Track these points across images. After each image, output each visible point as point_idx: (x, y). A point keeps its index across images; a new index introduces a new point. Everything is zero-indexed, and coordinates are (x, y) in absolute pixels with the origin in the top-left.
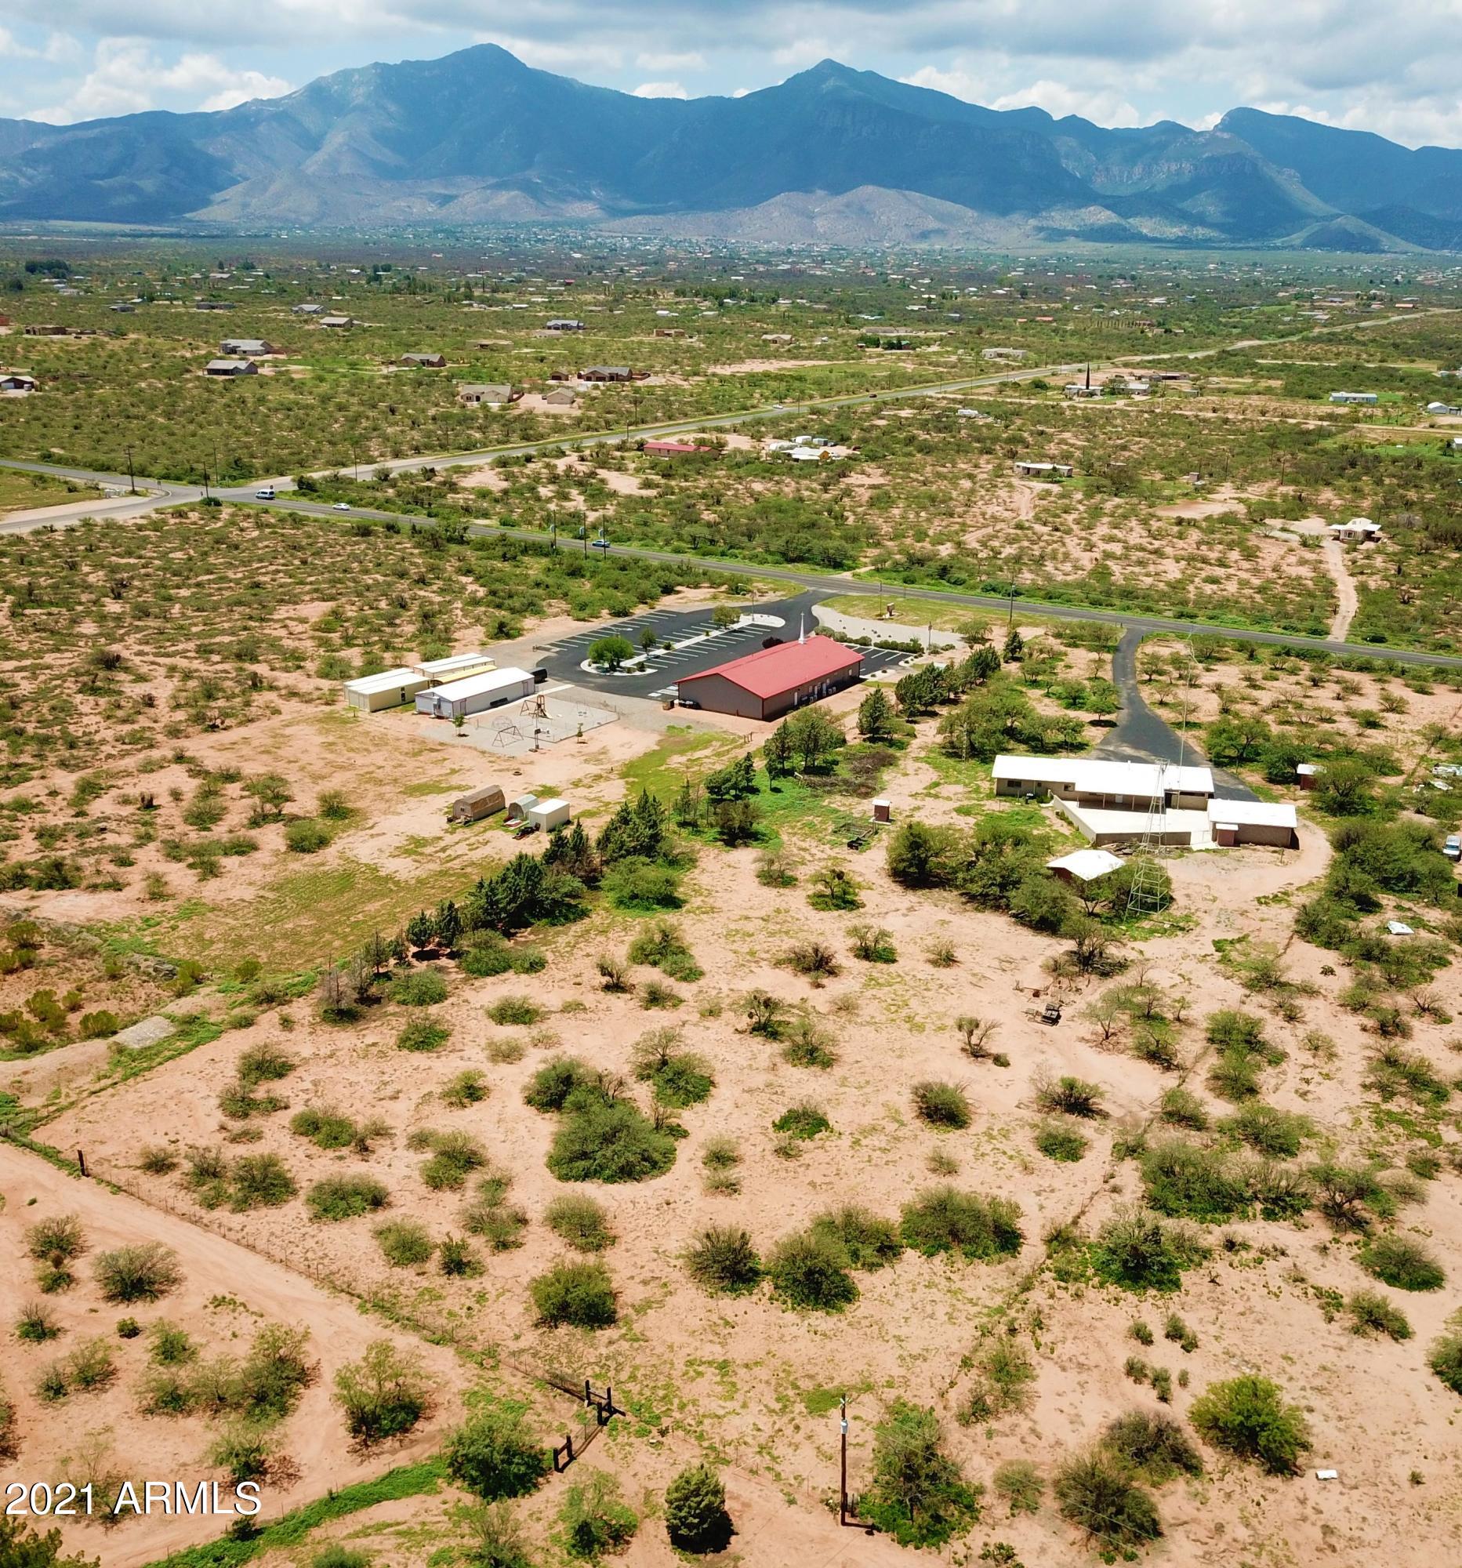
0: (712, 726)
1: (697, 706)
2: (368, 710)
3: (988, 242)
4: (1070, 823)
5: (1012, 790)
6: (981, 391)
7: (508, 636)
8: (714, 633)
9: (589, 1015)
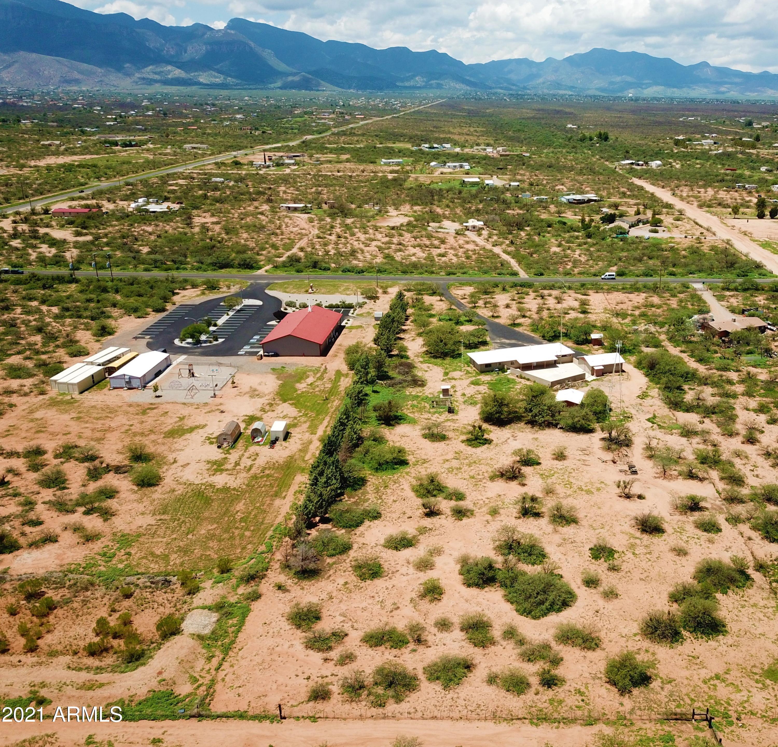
0: (295, 364)
1: (276, 355)
2: (77, 393)
3: (115, 86)
4: (528, 380)
5: (488, 369)
6: (206, 168)
7: (110, 334)
8: (231, 313)
9: (437, 532)
